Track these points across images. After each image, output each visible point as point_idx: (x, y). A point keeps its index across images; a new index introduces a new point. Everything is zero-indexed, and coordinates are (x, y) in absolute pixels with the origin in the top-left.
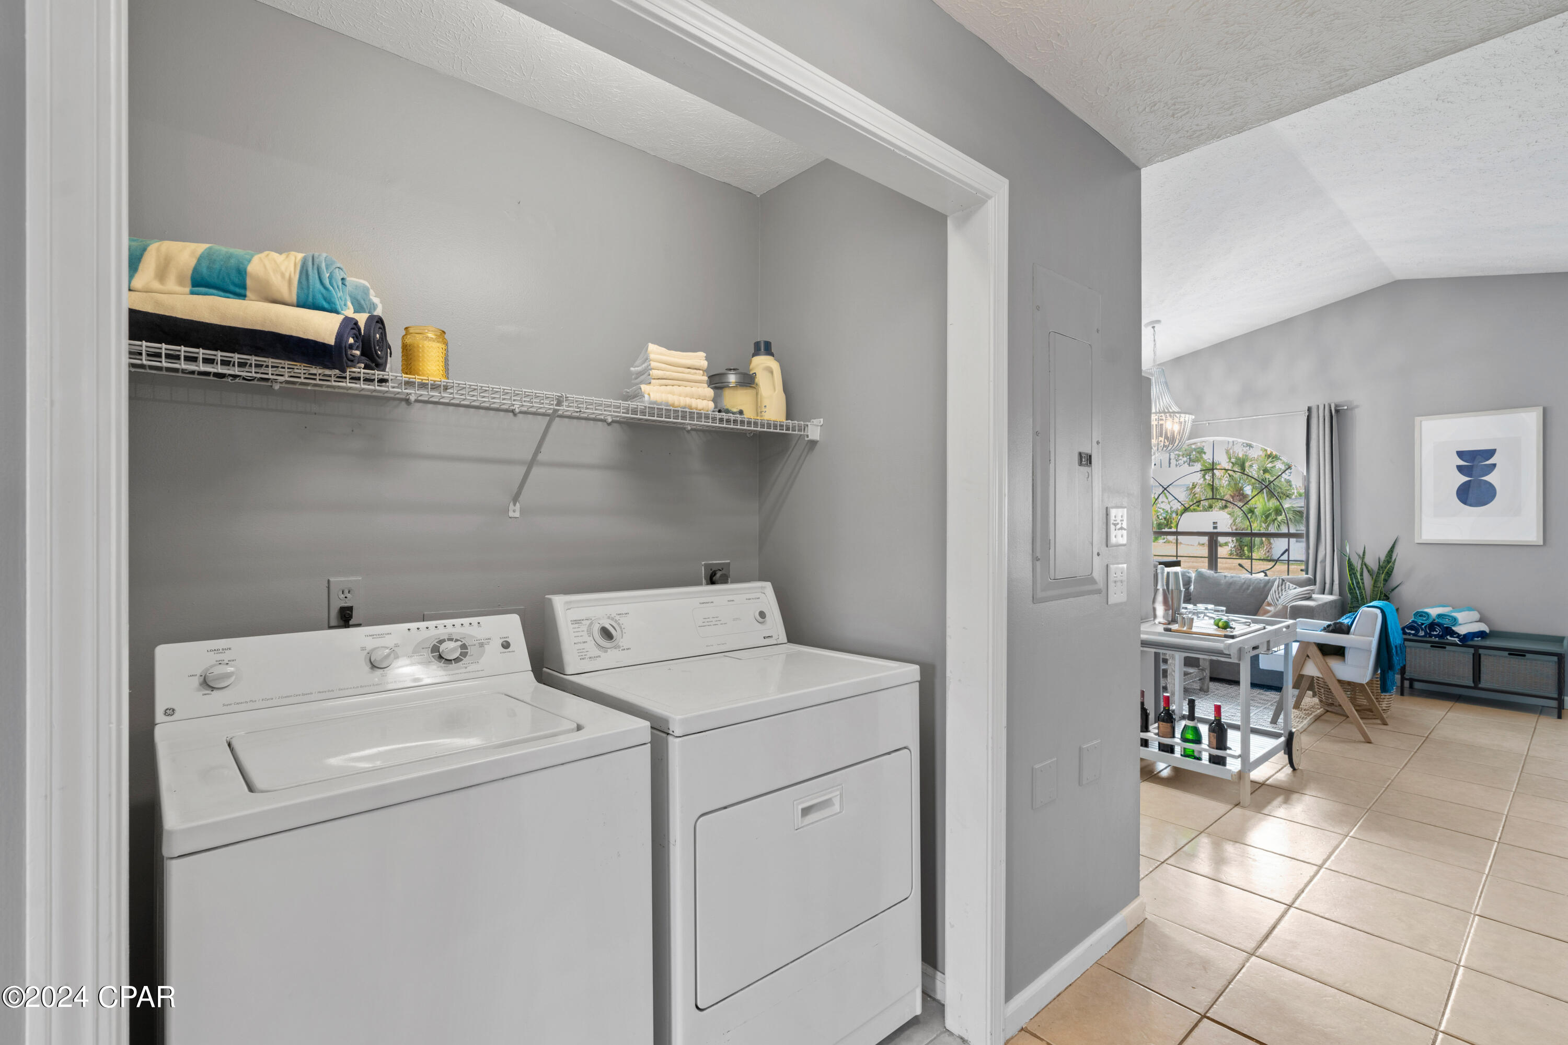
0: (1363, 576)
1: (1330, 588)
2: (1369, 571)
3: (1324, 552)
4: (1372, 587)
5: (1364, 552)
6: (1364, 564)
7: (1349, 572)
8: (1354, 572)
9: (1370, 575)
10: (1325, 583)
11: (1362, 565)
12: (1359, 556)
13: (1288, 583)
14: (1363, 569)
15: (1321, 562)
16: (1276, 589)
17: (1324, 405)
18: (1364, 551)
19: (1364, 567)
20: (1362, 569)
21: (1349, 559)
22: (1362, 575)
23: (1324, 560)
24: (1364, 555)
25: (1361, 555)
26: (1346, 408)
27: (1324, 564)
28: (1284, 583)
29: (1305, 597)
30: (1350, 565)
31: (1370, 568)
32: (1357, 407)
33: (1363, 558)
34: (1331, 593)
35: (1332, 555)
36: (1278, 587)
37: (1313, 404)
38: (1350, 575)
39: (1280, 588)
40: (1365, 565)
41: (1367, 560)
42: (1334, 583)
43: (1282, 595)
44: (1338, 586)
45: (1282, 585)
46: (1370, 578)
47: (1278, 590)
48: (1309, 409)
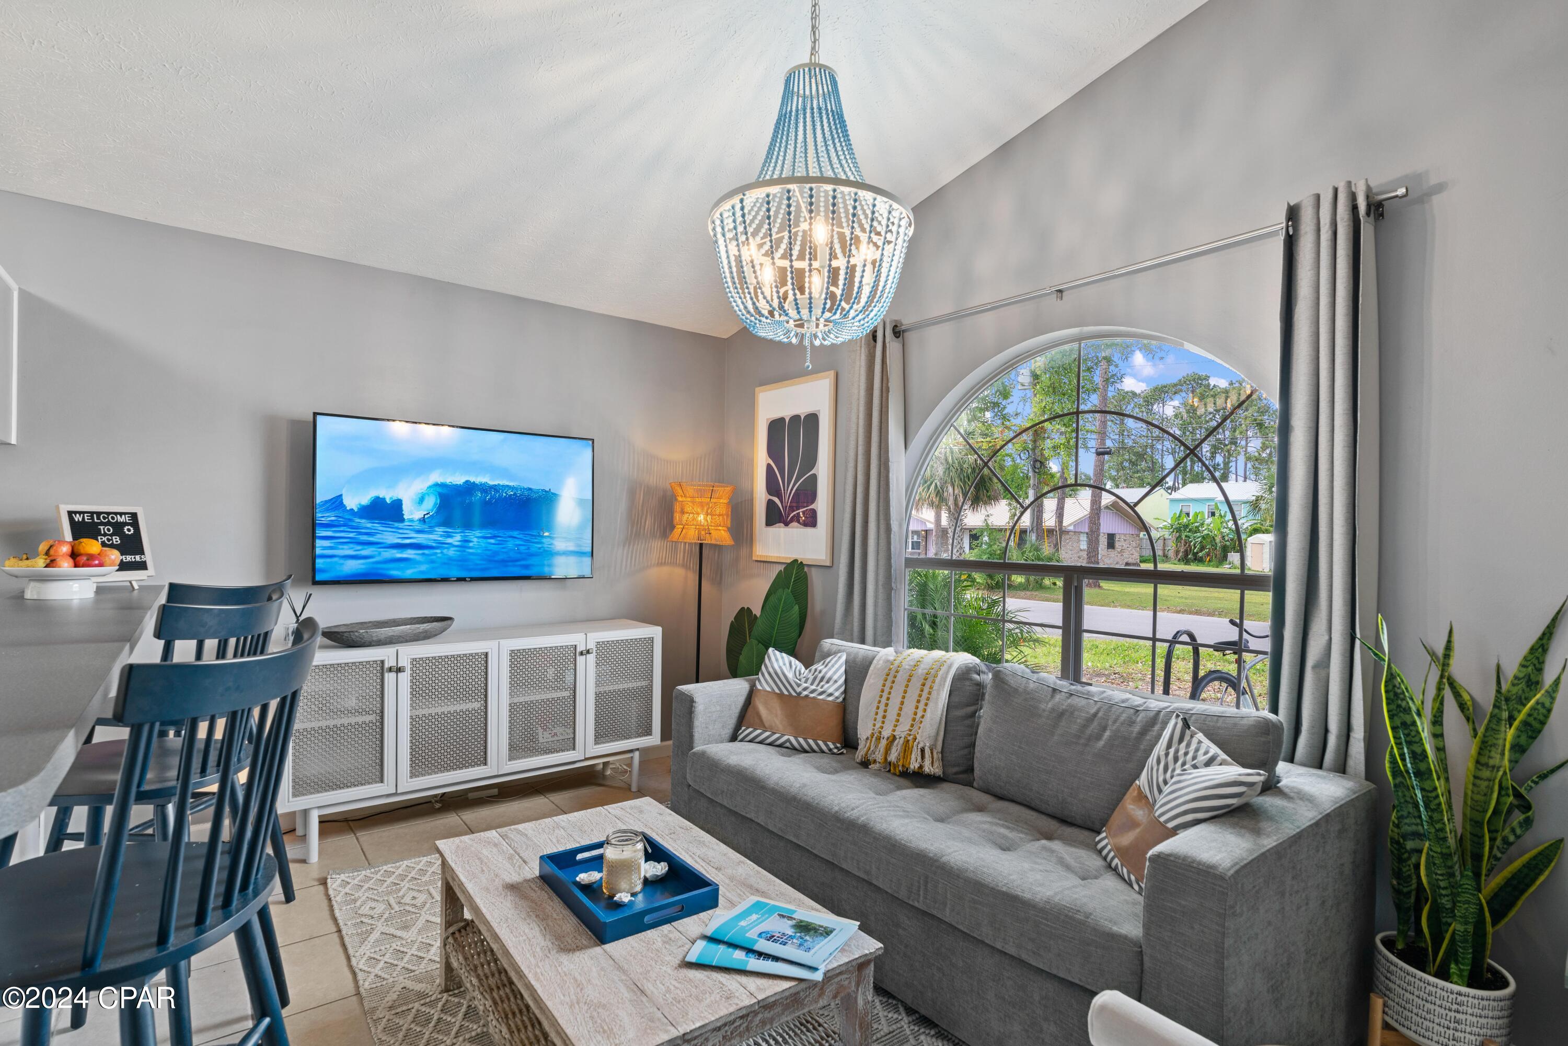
0: (1441, 724)
1: (1338, 746)
2: (1462, 706)
3: (1327, 638)
4: (1471, 765)
5: (1449, 647)
6: (1448, 681)
7: (1391, 717)
8: (1408, 719)
9: (1468, 719)
10: (1326, 731)
11: (1440, 689)
12: (1432, 654)
13: (1200, 736)
14: (1442, 703)
15: (1315, 667)
16: (1162, 753)
17: (1336, 191)
18: (1449, 642)
19: (1447, 692)
20: (1439, 700)
21: (1391, 677)
22: (1437, 721)
23: (1324, 663)
24: (1447, 656)
25: (1440, 650)
26: (1401, 191)
27: (1323, 673)
28: (1188, 732)
29: (1228, 806)
30: (1396, 696)
31: (1466, 697)
32: (1440, 188)
33: (1445, 665)
34: (1341, 768)
35: (1348, 647)
36: (1169, 746)
37: (1301, 196)
38: (1393, 728)
39: (1172, 751)
40: (1452, 684)
41: (1459, 668)
42: (1353, 735)
43: (1172, 777)
44: (1362, 745)
45: (1181, 740)
46: (1468, 728)
47: (1167, 755)
48: (1293, 214)
